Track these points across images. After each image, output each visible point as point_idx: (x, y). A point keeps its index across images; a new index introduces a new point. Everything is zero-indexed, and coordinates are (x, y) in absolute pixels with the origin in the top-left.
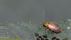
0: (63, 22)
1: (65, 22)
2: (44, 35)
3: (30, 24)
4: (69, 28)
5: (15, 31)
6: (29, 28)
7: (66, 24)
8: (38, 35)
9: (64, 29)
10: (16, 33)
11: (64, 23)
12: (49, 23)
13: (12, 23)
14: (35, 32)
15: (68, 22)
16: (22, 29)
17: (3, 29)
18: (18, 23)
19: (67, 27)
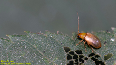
0: (104, 32)
1: (108, 31)
2: (77, 49)
3: (57, 35)
4: (113, 40)
5: (37, 44)
6: (57, 40)
7: (110, 34)
8: (70, 50)
9: (106, 42)
10: (38, 47)
11: (106, 33)
12: (86, 35)
13: (32, 33)
14: (64, 45)
15: (112, 32)
16: (46, 41)
17: (18, 41)
18: (40, 32)
19: (110, 39)
